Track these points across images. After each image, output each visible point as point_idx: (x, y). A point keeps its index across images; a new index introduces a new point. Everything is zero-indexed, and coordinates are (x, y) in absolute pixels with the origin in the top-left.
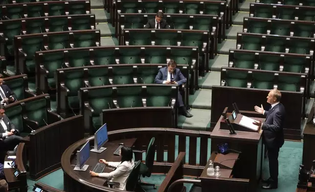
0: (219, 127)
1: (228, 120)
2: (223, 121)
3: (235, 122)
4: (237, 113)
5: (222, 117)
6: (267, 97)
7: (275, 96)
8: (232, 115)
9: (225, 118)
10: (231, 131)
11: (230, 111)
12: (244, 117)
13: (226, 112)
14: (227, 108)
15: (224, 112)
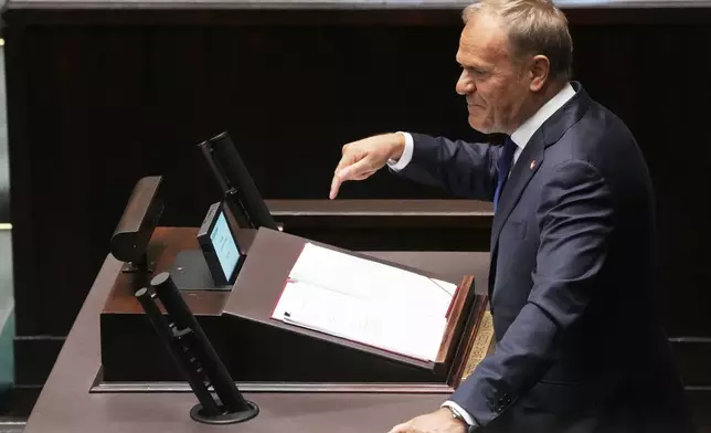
0: (97, 364)
1: (167, 290)
2: (130, 307)
3: (236, 306)
4: (247, 221)
5: (112, 268)
6: (463, 83)
7: (523, 45)
8: (206, 246)
9: (140, 272)
10: (199, 391)
11: (183, 208)
12: (315, 259)
13: (148, 224)
14: (148, 186)
15: (131, 223)
